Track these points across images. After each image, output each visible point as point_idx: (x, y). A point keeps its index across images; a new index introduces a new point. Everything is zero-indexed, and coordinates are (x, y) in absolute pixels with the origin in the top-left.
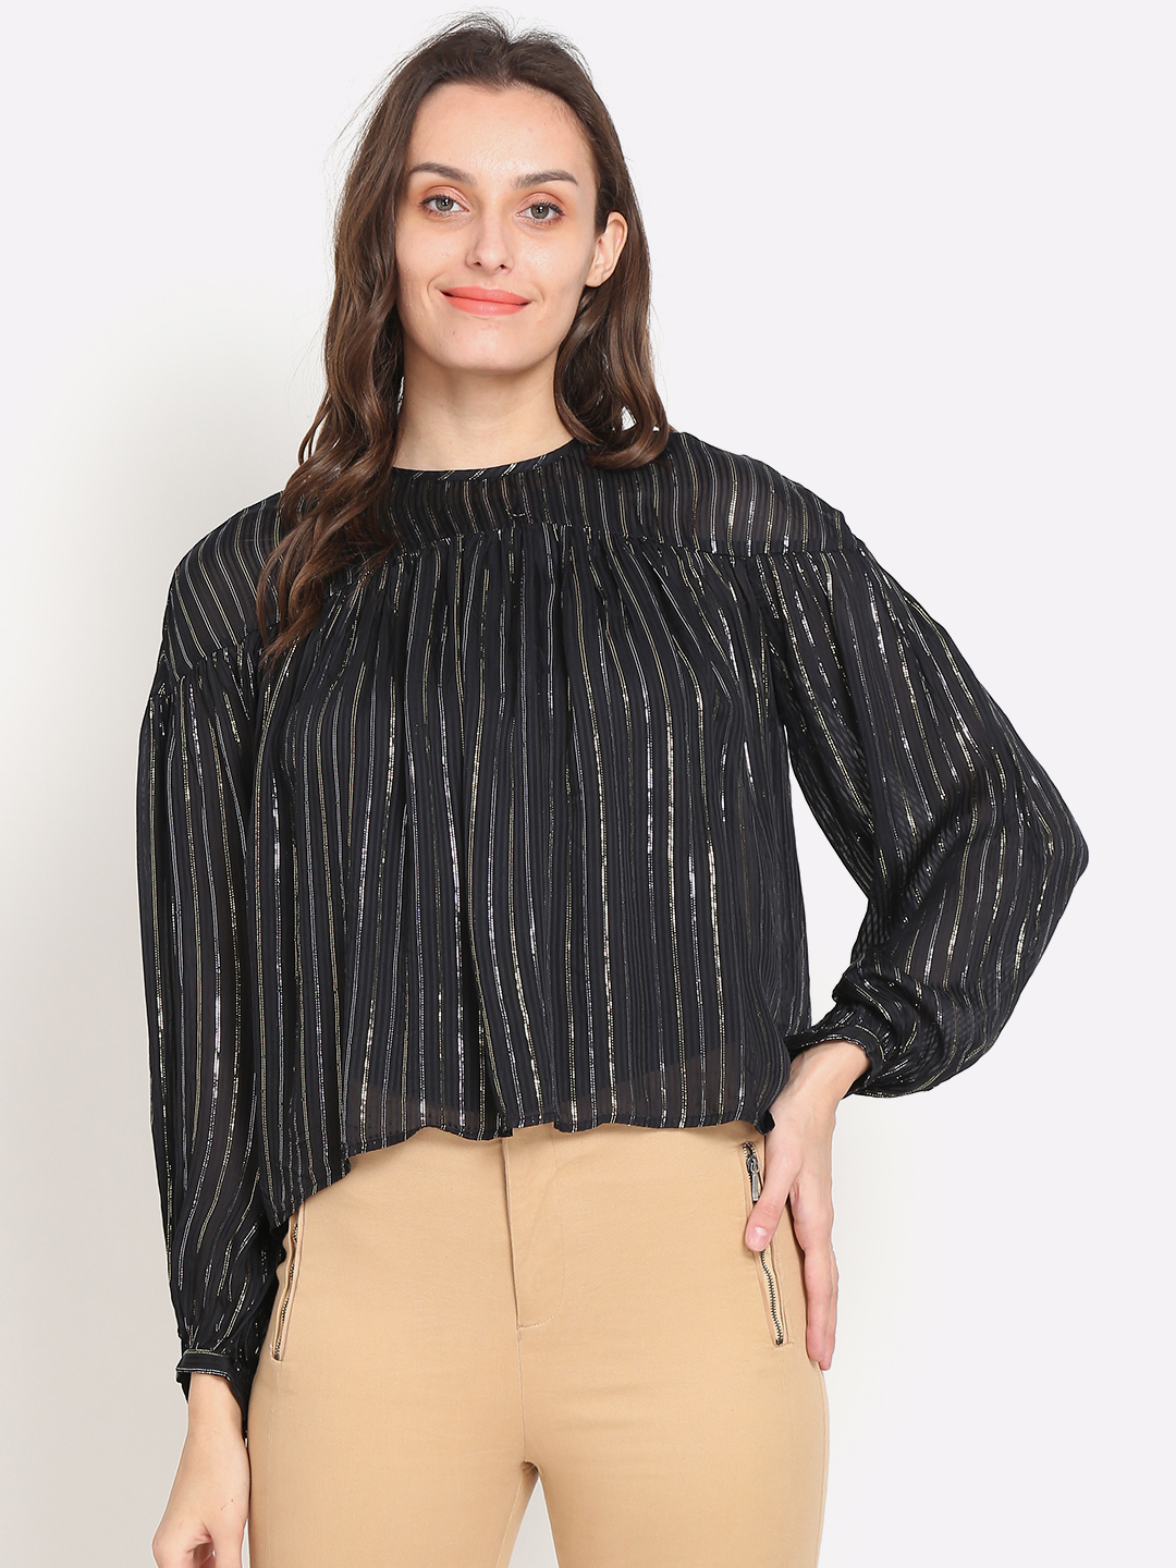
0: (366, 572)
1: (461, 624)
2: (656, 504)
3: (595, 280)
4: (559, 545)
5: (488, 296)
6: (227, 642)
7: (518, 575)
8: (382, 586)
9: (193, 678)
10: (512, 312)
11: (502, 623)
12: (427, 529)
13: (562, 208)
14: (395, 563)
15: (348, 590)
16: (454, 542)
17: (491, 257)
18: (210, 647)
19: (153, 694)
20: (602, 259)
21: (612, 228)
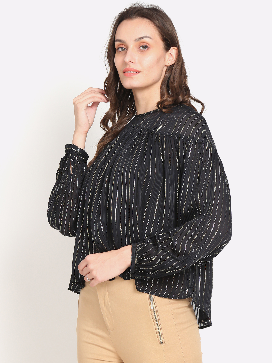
13: (149, 46)
20: (171, 59)
21: (173, 50)
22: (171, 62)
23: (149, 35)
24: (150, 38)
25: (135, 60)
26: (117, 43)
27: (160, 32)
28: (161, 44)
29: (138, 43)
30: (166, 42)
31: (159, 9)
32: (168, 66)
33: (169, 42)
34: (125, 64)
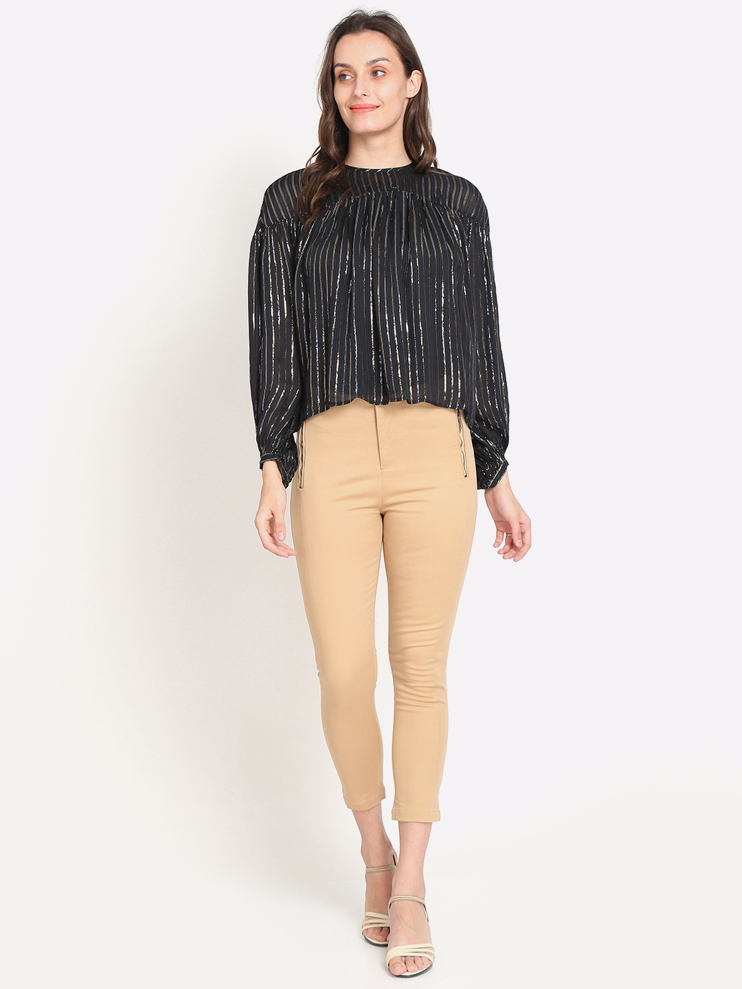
0: (340, 200)
1: (373, 221)
2: (441, 190)
3: (411, 95)
4: (408, 200)
5: (362, 106)
6: (287, 217)
7: (393, 208)
8: (346, 205)
9: (273, 227)
10: (371, 111)
11: (387, 224)
12: (362, 188)
13: (386, 71)
14: (350, 199)
15: (333, 207)
16: (371, 194)
17: (359, 92)
18: (281, 218)
19: (256, 231)
20: (413, 88)
21: (415, 75)
22: (414, 92)
23: (386, 57)
24: (388, 60)
25: (369, 91)
26: (338, 70)
27: (398, 51)
28: (400, 67)
29: (370, 67)
30: (406, 64)
31: (392, 17)
32: (410, 98)
33: (410, 63)
34: (355, 97)
